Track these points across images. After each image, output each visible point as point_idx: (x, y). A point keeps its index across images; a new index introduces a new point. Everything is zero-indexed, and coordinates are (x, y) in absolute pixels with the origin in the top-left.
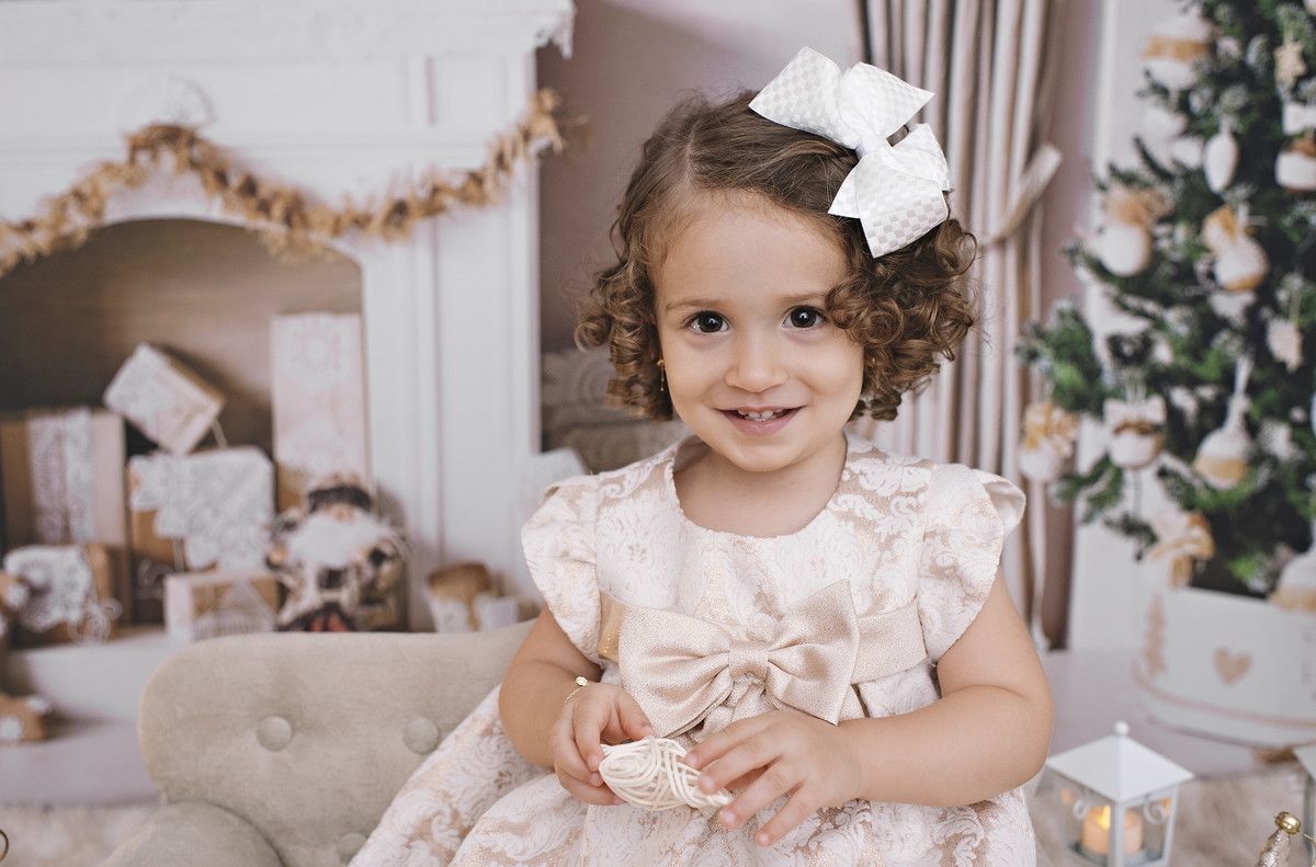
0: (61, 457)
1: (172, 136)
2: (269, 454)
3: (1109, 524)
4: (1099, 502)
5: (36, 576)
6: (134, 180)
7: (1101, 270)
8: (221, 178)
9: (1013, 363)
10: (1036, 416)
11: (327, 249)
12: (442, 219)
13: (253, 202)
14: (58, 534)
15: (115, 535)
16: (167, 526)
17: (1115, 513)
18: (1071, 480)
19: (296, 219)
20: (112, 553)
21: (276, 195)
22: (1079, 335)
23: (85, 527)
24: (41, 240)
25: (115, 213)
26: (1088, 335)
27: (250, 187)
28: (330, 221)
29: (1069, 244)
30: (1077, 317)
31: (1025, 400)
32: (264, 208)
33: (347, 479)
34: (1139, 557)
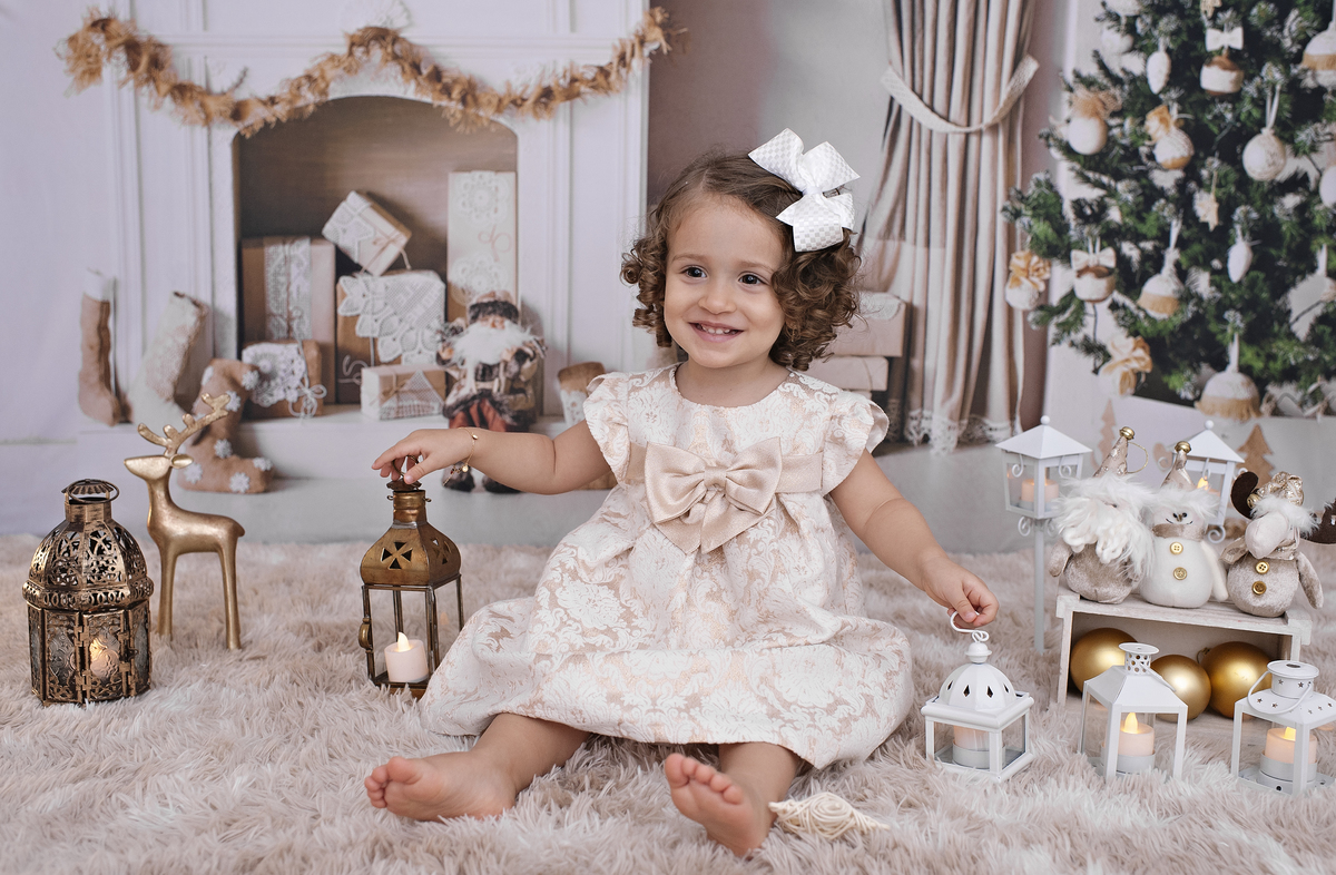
0: (288, 275)
1: (382, 36)
2: (444, 278)
3: (1072, 344)
4: (1066, 328)
5: (265, 365)
6: (351, 69)
7: (1068, 151)
8: (416, 67)
9: (1001, 219)
10: (1018, 261)
11: (492, 122)
12: (578, 101)
13: (439, 87)
14: (283, 334)
15: (325, 336)
16: (364, 329)
17: (1078, 337)
18: (1045, 309)
19: (469, 98)
20: (322, 348)
21: (455, 81)
22: (1052, 200)
23: (304, 328)
24: (281, 110)
25: (337, 92)
26: (1058, 198)
27: (437, 75)
28: (495, 101)
29: (1045, 130)
30: (1050, 186)
31: (1010, 249)
32: (447, 91)
33: (500, 296)
34: (1096, 371)
